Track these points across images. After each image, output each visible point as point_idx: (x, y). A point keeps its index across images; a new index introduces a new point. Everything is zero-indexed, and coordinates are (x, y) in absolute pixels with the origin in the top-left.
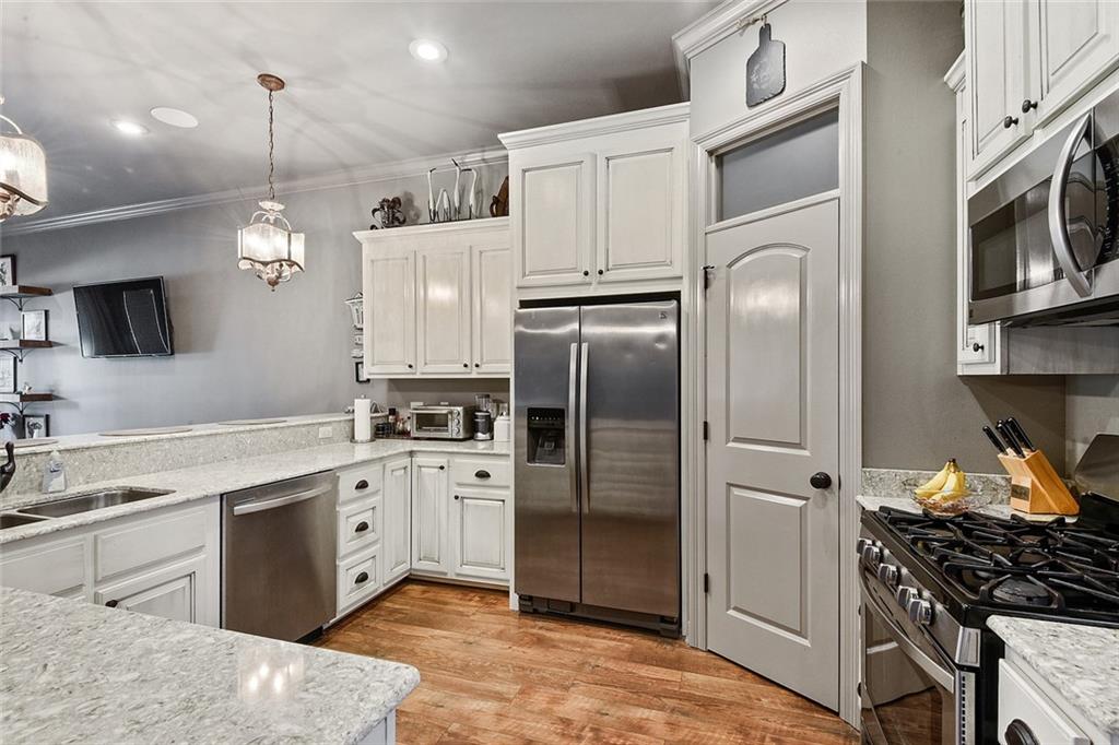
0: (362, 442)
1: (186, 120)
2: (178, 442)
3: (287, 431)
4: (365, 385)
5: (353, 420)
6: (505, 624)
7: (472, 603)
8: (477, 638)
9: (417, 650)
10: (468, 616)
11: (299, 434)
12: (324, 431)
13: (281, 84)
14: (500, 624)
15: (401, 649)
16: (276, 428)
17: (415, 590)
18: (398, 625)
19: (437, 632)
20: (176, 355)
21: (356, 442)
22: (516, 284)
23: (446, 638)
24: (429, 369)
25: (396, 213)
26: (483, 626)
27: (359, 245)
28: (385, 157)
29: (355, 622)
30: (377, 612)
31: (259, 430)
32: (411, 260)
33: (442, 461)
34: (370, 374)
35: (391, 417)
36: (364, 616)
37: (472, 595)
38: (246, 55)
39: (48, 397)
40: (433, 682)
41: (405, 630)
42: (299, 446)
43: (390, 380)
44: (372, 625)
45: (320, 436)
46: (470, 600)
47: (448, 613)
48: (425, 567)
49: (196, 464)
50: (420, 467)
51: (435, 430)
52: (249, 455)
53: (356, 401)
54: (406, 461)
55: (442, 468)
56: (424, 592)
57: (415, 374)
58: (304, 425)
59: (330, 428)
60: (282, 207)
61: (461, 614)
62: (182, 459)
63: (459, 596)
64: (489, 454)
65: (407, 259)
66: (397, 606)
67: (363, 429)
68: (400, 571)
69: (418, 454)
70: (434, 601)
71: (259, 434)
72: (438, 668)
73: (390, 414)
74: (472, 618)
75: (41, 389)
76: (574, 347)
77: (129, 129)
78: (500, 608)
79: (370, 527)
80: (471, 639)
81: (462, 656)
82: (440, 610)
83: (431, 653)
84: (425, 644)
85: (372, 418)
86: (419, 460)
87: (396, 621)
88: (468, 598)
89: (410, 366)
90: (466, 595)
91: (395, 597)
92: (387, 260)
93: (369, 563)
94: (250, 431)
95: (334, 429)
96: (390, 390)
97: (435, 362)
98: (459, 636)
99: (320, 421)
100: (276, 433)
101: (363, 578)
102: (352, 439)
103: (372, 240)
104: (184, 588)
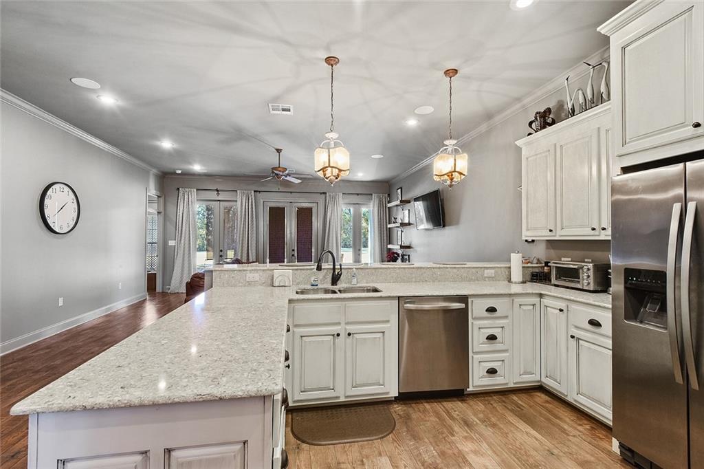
0: (516, 283)
1: (429, 110)
2: (402, 270)
3: (463, 270)
4: (531, 244)
5: (510, 268)
6: (597, 458)
7: (580, 428)
8: (561, 454)
9: (510, 435)
10: (568, 435)
11: (471, 272)
12: (487, 273)
13: (455, 71)
14: (592, 455)
15: (500, 429)
16: (455, 268)
17: (541, 397)
18: (511, 414)
19: (534, 432)
20: (446, 228)
21: (512, 282)
22: (616, 155)
23: (537, 439)
24: (564, 232)
25: (545, 119)
26: (574, 449)
27: (519, 150)
28: (539, 83)
29: (486, 398)
30: (504, 399)
31: (444, 268)
32: (552, 151)
33: (562, 305)
34: (527, 236)
35: (546, 268)
36: (495, 397)
37: (586, 422)
38: (434, 66)
39: (409, 247)
40: (503, 461)
41: (512, 418)
42: (470, 280)
43: (547, 240)
44: (495, 405)
45: (485, 275)
46: (580, 425)
47: (553, 424)
48: (549, 383)
49: (412, 282)
50: (546, 306)
51: (570, 281)
52: (439, 281)
53: (512, 254)
54: (536, 300)
55: (561, 310)
56: (547, 402)
57: (555, 236)
58: (474, 268)
59: (493, 271)
60: (455, 142)
61: (564, 431)
62: (405, 278)
63: (573, 418)
64: (599, 306)
65: (549, 151)
66: (520, 402)
67: (517, 275)
68: (530, 379)
69: (546, 297)
70: (550, 411)
71: (445, 269)
72: (514, 455)
73: (545, 266)
74: (571, 438)
75: (407, 244)
76: (677, 207)
77: (412, 123)
78: (604, 444)
79: (499, 339)
80: (556, 451)
81: (539, 458)
82: (548, 420)
83: (518, 443)
84: (519, 435)
85: (523, 267)
86: (546, 301)
87: (512, 411)
88: (579, 422)
89: (551, 231)
90: (580, 420)
91: (524, 396)
92: (536, 155)
93: (500, 363)
94: (440, 268)
95: (496, 272)
96: (547, 248)
97: (570, 227)
98: (548, 444)
99: (485, 266)
100: (455, 270)
101: (492, 372)
102: (510, 281)
103: (529, 143)
104: (380, 338)
